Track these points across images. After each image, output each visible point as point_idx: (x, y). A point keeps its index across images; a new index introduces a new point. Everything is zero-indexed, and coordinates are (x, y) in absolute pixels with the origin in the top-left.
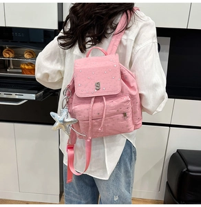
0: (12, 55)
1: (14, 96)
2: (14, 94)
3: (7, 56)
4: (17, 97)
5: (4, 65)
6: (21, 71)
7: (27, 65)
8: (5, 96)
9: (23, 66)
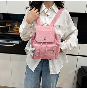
0: (10, 25)
1: (10, 42)
2: (10, 41)
3: (8, 26)
4: (12, 43)
5: (6, 30)
6: (13, 32)
7: (16, 29)
8: (7, 42)
9: (14, 30)
